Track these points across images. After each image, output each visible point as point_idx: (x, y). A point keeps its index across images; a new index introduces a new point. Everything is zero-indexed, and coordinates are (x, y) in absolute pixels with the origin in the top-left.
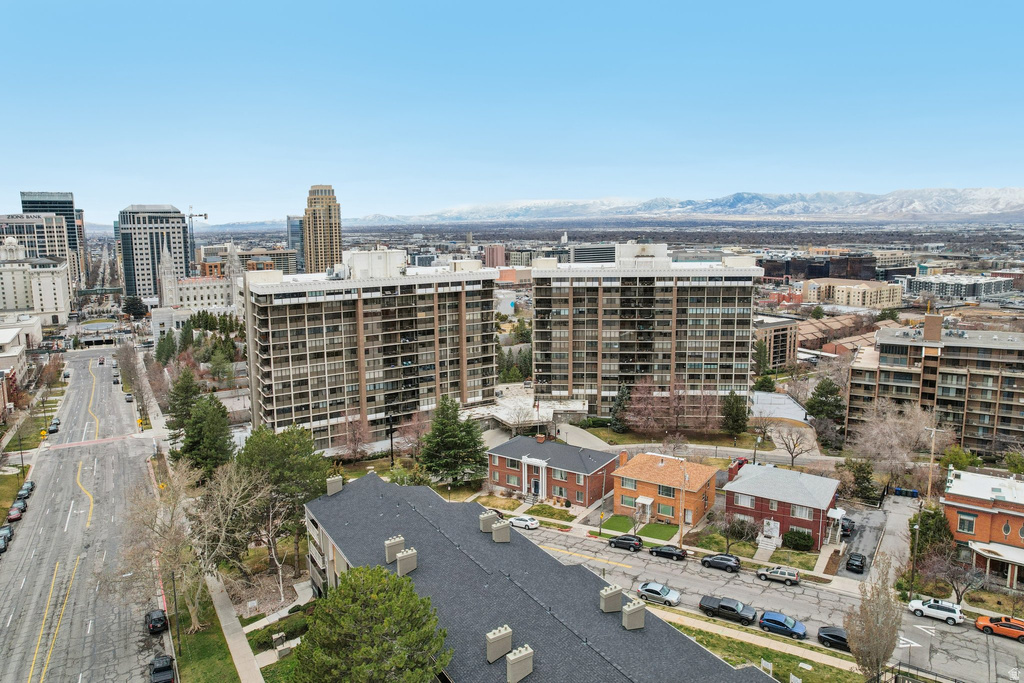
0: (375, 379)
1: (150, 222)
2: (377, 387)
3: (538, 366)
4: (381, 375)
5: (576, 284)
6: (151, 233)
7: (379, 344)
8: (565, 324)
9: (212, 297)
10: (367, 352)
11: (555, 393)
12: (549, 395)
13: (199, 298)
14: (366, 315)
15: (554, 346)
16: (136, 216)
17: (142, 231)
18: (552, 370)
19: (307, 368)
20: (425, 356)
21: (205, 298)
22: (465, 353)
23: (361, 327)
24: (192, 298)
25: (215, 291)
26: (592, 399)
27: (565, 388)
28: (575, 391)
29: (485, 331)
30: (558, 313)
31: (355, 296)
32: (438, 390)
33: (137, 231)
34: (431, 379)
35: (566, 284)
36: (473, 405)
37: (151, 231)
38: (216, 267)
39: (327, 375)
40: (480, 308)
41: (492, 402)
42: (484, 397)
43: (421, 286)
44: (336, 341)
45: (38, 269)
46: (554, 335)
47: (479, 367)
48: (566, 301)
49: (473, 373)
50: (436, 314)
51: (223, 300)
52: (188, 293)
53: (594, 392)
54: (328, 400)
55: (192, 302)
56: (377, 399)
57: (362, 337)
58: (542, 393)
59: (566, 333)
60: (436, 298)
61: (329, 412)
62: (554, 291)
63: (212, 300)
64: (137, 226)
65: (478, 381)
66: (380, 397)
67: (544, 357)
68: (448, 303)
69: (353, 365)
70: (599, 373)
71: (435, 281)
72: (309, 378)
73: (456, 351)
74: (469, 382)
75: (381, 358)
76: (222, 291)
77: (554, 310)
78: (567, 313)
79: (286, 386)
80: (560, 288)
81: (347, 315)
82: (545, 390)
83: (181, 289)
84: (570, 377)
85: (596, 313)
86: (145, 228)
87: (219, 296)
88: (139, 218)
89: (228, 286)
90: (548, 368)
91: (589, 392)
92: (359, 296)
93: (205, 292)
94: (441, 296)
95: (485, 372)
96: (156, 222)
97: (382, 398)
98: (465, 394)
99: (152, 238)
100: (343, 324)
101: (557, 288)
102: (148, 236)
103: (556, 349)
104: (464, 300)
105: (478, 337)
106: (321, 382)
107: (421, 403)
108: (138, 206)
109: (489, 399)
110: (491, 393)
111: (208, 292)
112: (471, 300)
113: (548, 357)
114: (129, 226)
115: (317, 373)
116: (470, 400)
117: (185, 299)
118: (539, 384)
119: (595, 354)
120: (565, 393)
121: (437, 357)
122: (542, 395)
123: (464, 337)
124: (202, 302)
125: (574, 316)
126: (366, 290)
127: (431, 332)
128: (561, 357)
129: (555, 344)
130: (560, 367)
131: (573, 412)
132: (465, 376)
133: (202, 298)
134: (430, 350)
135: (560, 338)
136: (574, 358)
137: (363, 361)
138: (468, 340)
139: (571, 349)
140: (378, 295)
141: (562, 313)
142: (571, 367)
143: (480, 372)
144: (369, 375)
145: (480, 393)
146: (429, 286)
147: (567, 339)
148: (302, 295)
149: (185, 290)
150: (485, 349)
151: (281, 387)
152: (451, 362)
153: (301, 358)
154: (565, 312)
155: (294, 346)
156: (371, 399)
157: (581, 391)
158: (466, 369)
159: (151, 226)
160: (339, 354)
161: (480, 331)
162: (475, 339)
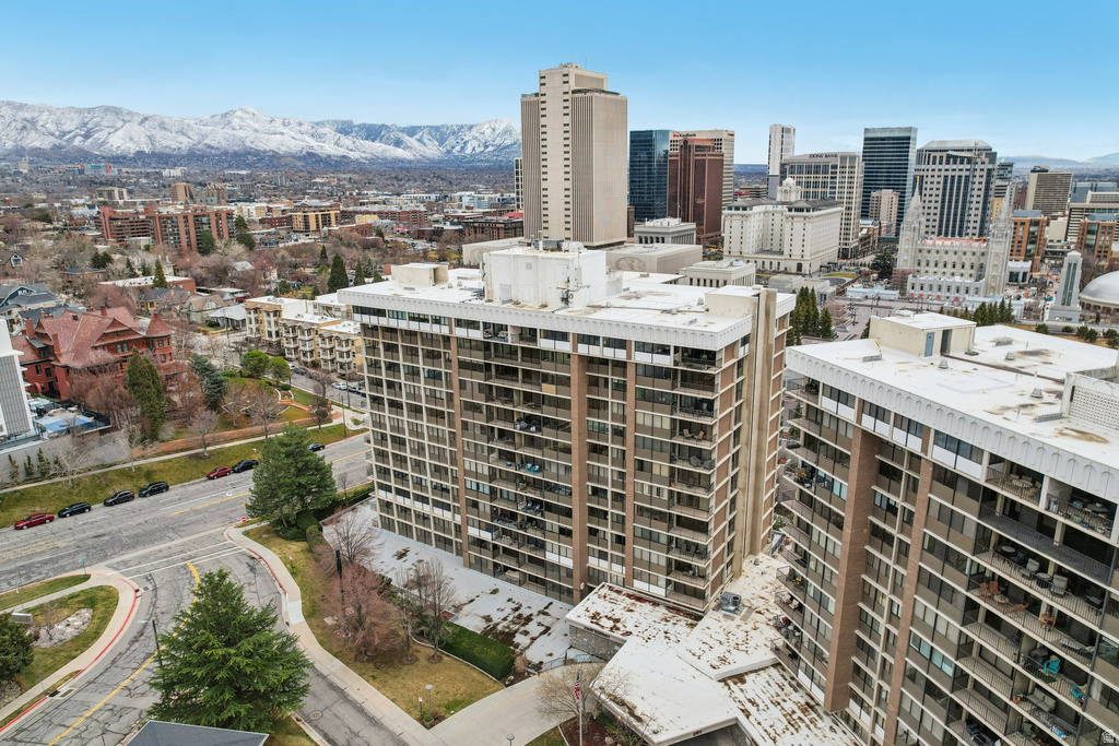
0: (477, 475)
1: (948, 163)
2: (481, 490)
4: (486, 472)
6: (946, 177)
7: (483, 419)
9: (958, 266)
10: (465, 426)
13: (941, 265)
14: (461, 365)
16: (933, 154)
17: (936, 173)
21: (949, 265)
22: (629, 489)
24: (932, 264)
25: (964, 259)
31: (444, 330)
33: (930, 173)
34: (566, 512)
37: (947, 173)
38: (1023, 224)
40: (667, 408)
42: (667, 593)
43: (548, 334)
45: (793, 213)
47: (661, 530)
49: (649, 538)
50: (574, 395)
51: (972, 272)
52: (929, 257)
54: (430, 478)
55: (932, 269)
56: (481, 507)
57: (459, 401)
60: (574, 363)
61: (431, 496)
63: (958, 270)
64: (931, 167)
65: (659, 557)
66: (485, 506)
71: (571, 329)
74: (638, 550)
76: (974, 259)
83: (920, 251)
86: (940, 170)
87: (967, 266)
88: (935, 157)
89: (983, 254)
92: (451, 331)
93: (950, 258)
94: (585, 362)
96: (955, 163)
97: (488, 510)
99: (945, 182)
102: (942, 180)
104: (632, 382)
105: (661, 468)
107: (548, 546)
108: (939, 142)
111: (954, 258)
112: (646, 385)
114: (923, 167)
116: (640, 586)
117: (923, 263)
124: (944, 270)
126: (460, 323)
127: (566, 427)
133: (945, 266)
134: (563, 460)
137: (461, 439)
140: (477, 335)
141: (836, 490)
143: (663, 540)
144: (469, 465)
145: (662, 583)
149: (925, 253)
152: (614, 497)
156: (472, 505)
159: (947, 167)
161: (667, 456)
162: (656, 471)
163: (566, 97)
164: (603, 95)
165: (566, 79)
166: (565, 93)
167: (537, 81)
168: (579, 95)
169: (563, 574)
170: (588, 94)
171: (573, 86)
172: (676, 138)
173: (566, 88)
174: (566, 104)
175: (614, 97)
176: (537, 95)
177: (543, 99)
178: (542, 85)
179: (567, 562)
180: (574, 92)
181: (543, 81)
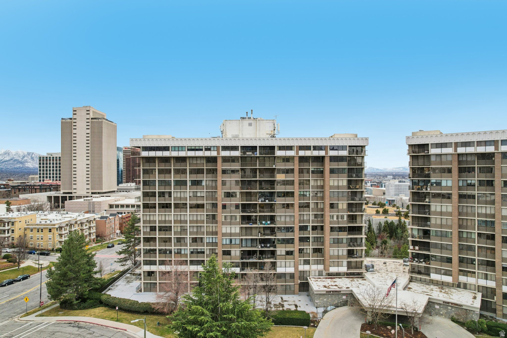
0: (231, 234)
2: (233, 242)
3: (414, 243)
4: (238, 231)
5: (461, 150)
7: (238, 200)
8: (449, 196)
10: (224, 207)
11: (434, 276)
12: (427, 278)
14: (224, 172)
15: (433, 221)
18: (432, 249)
19: (172, 216)
20: (282, 218)
22: (327, 219)
23: (219, 183)
26: (488, 293)
27: (448, 273)
28: (463, 279)
29: (353, 200)
30: (438, 184)
31: (214, 154)
32: (296, 253)
34: (290, 241)
35: (449, 150)
36: (338, 275)
39: (188, 225)
40: (346, 175)
41: (360, 276)
42: (348, 268)
43: (281, 148)
44: (199, 194)
46: (433, 209)
47: (344, 236)
48: (449, 171)
49: (338, 242)
50: (296, 177)
53: (491, 284)
54: (189, 247)
56: (233, 253)
57: (220, 193)
58: (419, 274)
59: (447, 207)
60: (297, 161)
61: (189, 259)
62: (433, 159)
65: (343, 251)
66: (236, 252)
67: (421, 234)
68: (311, 168)
69: (213, 218)
70: (497, 261)
71: (296, 144)
72: (173, 225)
73: (320, 216)
74: (331, 251)
75: (239, 214)
77: (433, 180)
78: (450, 184)
79: (153, 229)
80: (440, 155)
81: (210, 171)
82: (423, 271)
84: (455, 261)
85: (492, 185)
90: (426, 246)
91: (482, 282)
92: (218, 153)
94: (303, 159)
95: (353, 242)
97: (238, 253)
98: (327, 263)
100: (205, 179)
101: (437, 155)
103: (436, 226)
104: (328, 166)
105: (343, 205)
106: (184, 230)
107: (278, 264)
109: (356, 272)
110: (359, 265)
112: (335, 166)
113: (426, 233)
115: (181, 222)
116: (333, 270)
118: (415, 263)
119: (492, 237)
120: (448, 279)
121: (297, 220)
122: (419, 276)
123: (328, 202)
125: (460, 188)
126: (225, 148)
127: (291, 194)
128: (444, 235)
129: (434, 220)
130: (442, 247)
131: (457, 306)
132: (327, 243)
134: (289, 212)
135: (441, 213)
136: (460, 238)
137: (221, 215)
138: (332, 206)
139: (456, 226)
140: (237, 153)
141: (444, 184)
142: (455, 249)
143: (345, 241)
144: (226, 229)
145: (345, 263)
146: (290, 148)
147: (450, 214)
148: (166, 149)
150: (352, 218)
151: (148, 230)
152: (314, 228)
153: (167, 206)
154: (448, 182)
155: (162, 194)
156: (227, 253)
157: (471, 280)
158: (328, 236)
160: (200, 206)
161: (346, 198)
162: (340, 207)
163: (88, 121)
164: (107, 121)
165: (88, 112)
166: (87, 119)
167: (72, 112)
168: (95, 120)
169: (288, 278)
170: (100, 120)
171: (91, 116)
172: (126, 150)
173: (88, 116)
174: (88, 124)
175: (111, 123)
176: (71, 119)
177: (75, 121)
178: (74, 114)
179: (291, 270)
180: (92, 119)
181: (75, 112)
